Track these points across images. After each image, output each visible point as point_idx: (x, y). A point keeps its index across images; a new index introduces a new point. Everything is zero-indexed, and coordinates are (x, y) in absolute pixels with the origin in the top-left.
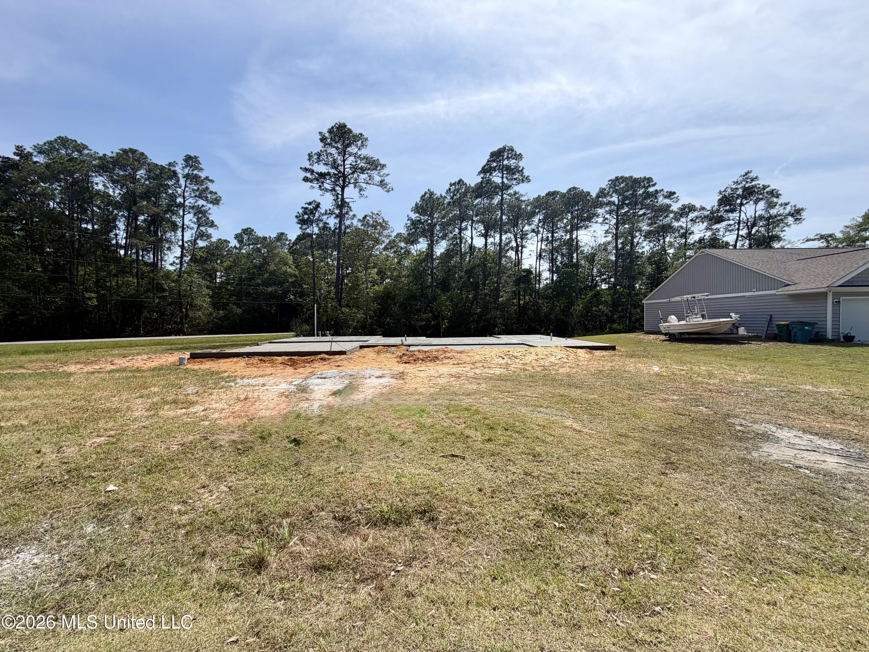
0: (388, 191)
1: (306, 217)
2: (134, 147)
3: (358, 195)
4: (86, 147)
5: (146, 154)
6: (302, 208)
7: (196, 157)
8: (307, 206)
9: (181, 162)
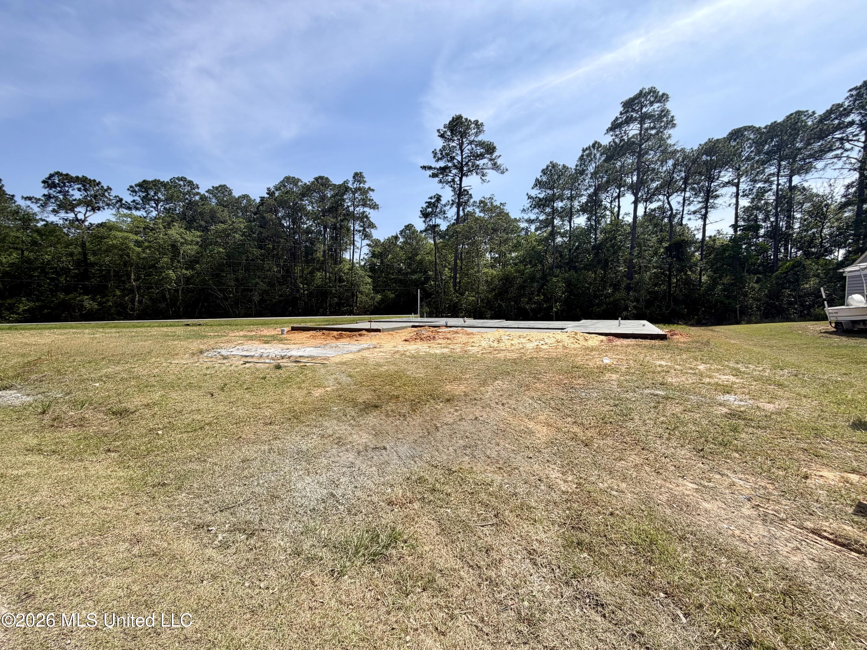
0: (503, 173)
1: (430, 210)
2: (322, 175)
3: (480, 180)
4: (299, 180)
5: (329, 178)
6: (426, 202)
7: (361, 173)
8: (429, 200)
9: (351, 179)
